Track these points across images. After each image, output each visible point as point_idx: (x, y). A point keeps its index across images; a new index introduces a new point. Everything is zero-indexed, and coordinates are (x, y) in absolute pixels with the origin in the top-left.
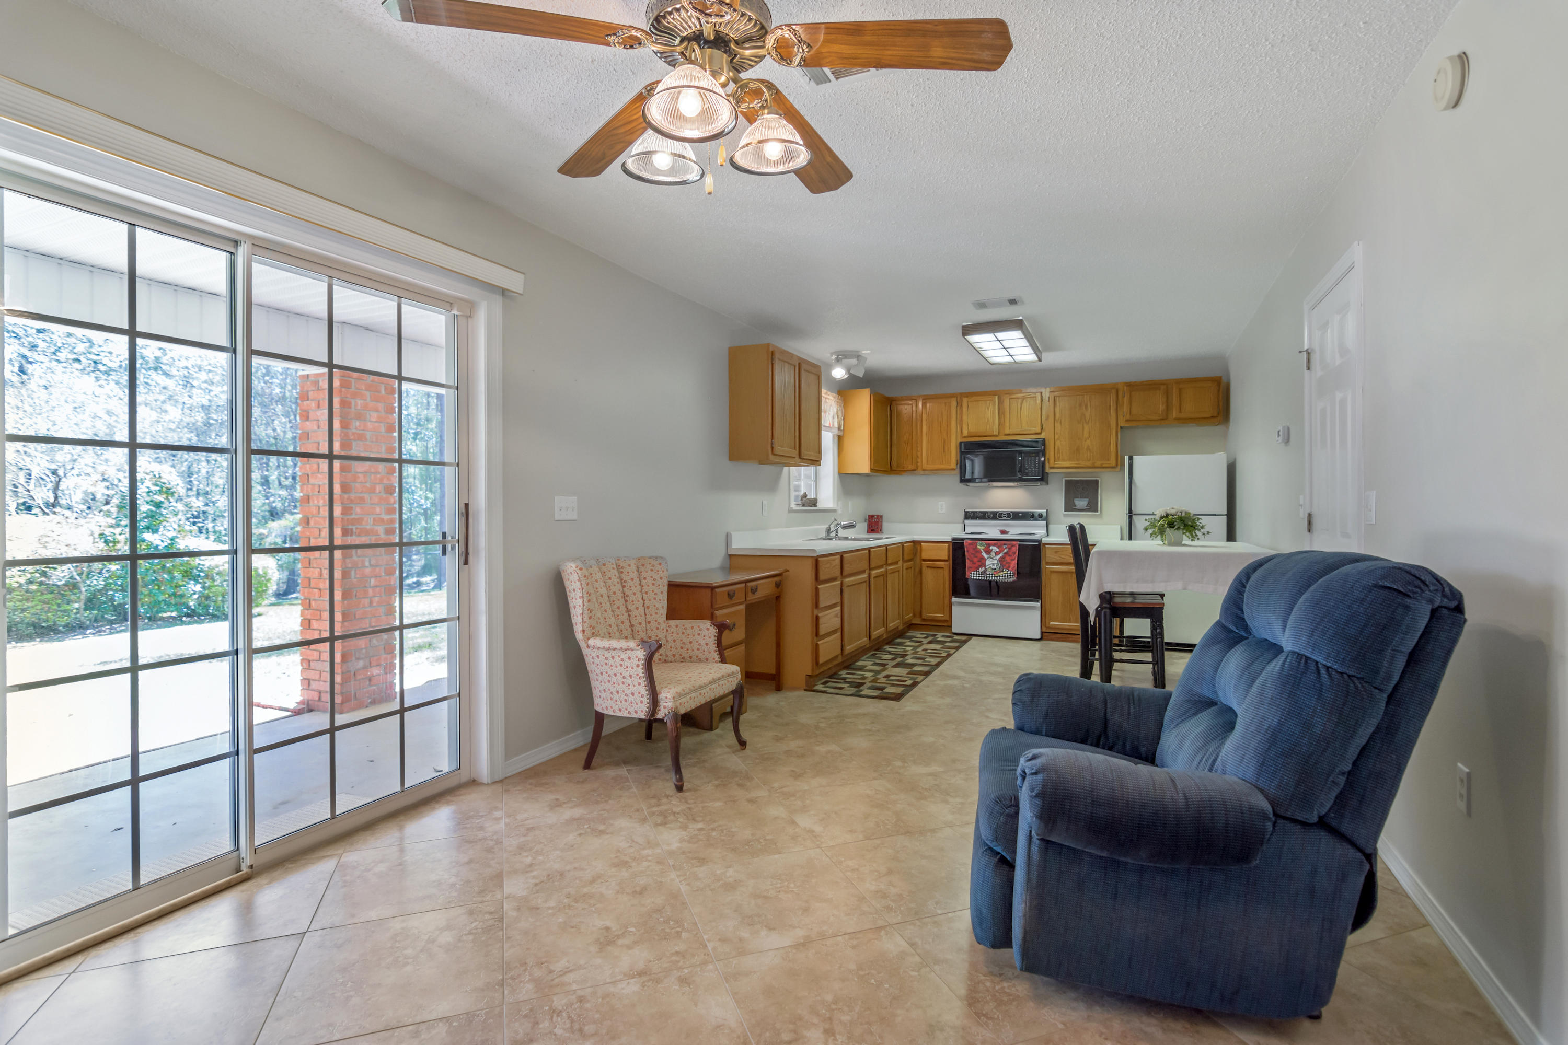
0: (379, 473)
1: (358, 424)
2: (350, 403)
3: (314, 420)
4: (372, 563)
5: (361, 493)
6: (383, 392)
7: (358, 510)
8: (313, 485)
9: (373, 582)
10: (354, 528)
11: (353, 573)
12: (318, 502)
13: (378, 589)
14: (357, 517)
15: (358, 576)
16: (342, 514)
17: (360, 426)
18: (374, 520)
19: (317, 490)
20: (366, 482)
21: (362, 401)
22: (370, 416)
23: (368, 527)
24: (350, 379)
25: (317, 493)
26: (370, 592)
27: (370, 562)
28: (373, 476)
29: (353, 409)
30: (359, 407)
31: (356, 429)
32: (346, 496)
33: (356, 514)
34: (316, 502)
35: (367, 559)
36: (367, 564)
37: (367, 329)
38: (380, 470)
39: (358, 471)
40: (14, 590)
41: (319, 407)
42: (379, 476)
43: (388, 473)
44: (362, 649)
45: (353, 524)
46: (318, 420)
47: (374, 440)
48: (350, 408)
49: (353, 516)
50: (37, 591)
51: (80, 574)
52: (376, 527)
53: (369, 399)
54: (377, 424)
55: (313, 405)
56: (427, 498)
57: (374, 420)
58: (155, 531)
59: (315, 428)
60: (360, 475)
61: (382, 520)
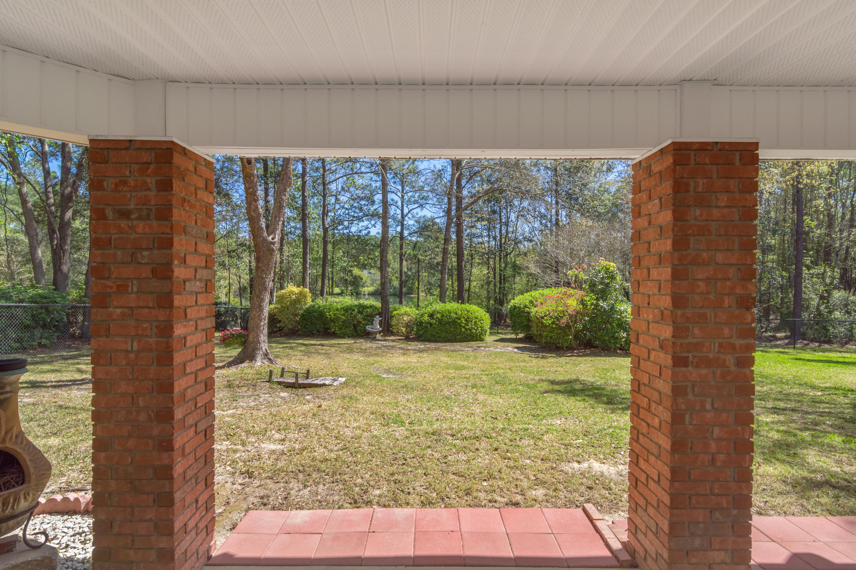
0: (729, 279)
1: (698, 212)
2: (688, 185)
3: (646, 215)
4: (716, 406)
5: (702, 307)
6: (737, 162)
7: (696, 331)
8: (644, 294)
9: (716, 431)
10: (690, 355)
11: (687, 417)
12: (648, 316)
13: (724, 443)
14: (694, 341)
15: (695, 422)
16: (673, 337)
17: (701, 215)
18: (721, 345)
19: (647, 302)
20: (709, 293)
21: (705, 181)
22: (717, 199)
23: (711, 356)
24: (689, 152)
25: (646, 305)
26: (713, 446)
27: (712, 404)
28: (719, 284)
29: (692, 193)
30: (700, 189)
31: (696, 219)
32: (679, 312)
33: (694, 338)
34: (645, 316)
35: (709, 400)
36: (708, 406)
37: (716, 83)
38: (731, 275)
39: (699, 277)
40: (547, 326)
41: (650, 197)
42: (728, 283)
43: (743, 279)
44: (698, 523)
45: (689, 351)
46: (650, 215)
47: (722, 233)
48: (688, 191)
49: (690, 340)
50: (555, 328)
51: (571, 322)
52: (722, 356)
53: (715, 176)
54: (726, 210)
55: (644, 196)
56: (782, 277)
57: (723, 204)
58: (604, 300)
59: (646, 224)
60: (700, 283)
61: (733, 347)
